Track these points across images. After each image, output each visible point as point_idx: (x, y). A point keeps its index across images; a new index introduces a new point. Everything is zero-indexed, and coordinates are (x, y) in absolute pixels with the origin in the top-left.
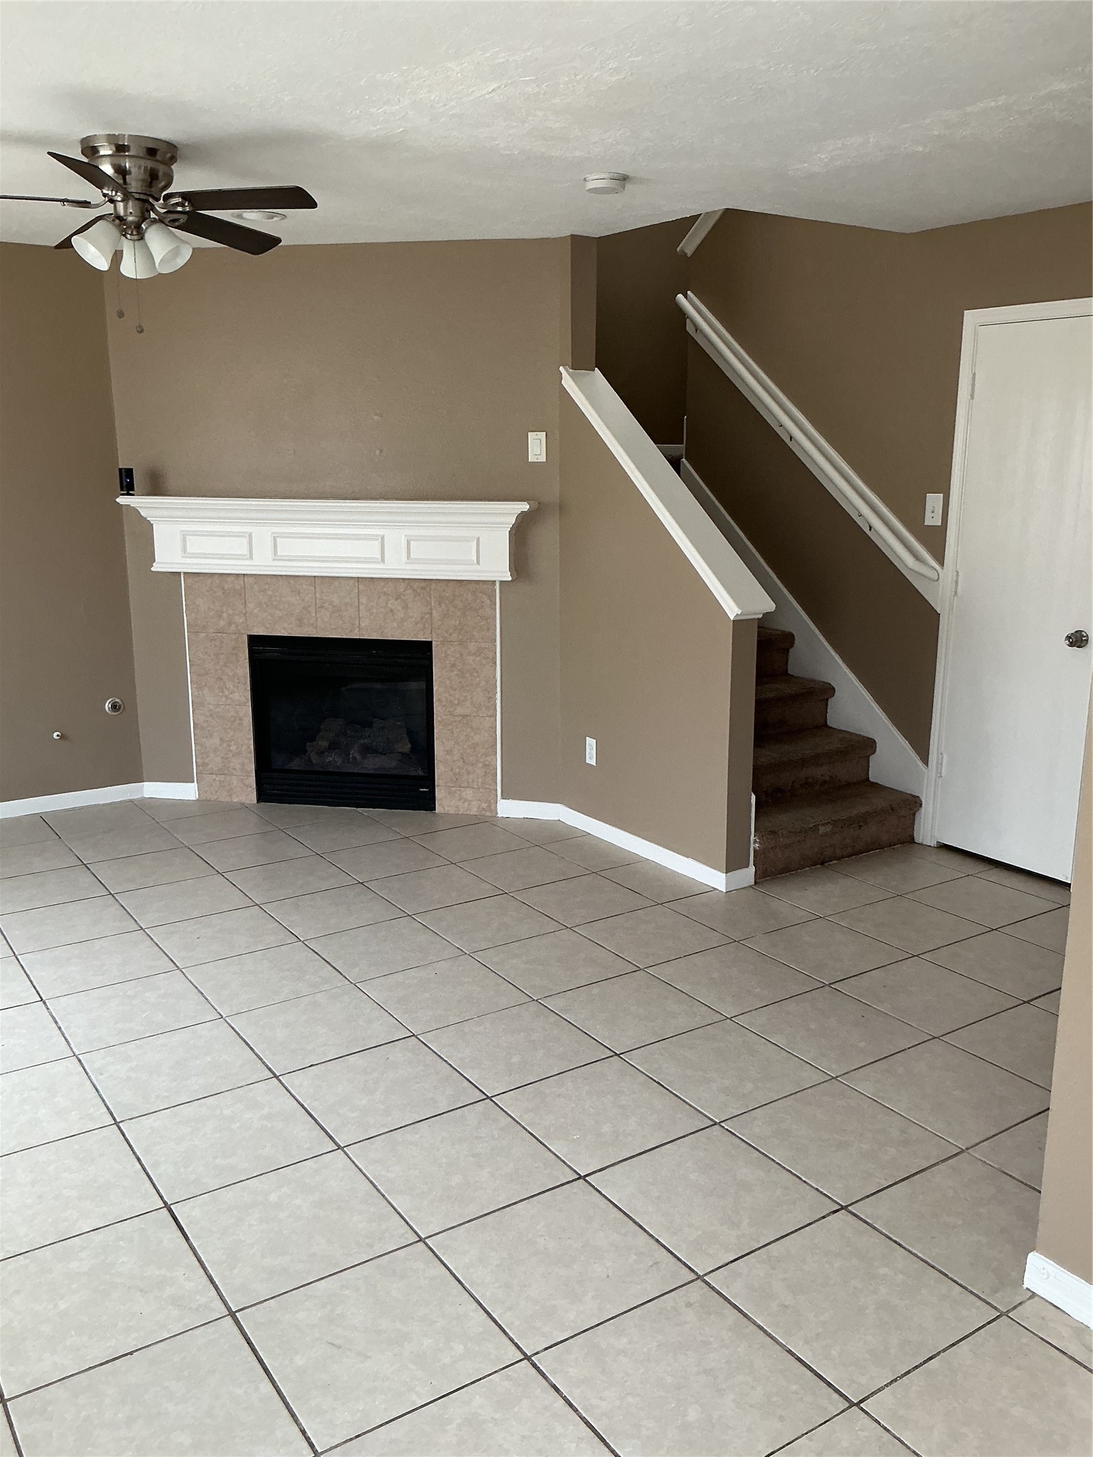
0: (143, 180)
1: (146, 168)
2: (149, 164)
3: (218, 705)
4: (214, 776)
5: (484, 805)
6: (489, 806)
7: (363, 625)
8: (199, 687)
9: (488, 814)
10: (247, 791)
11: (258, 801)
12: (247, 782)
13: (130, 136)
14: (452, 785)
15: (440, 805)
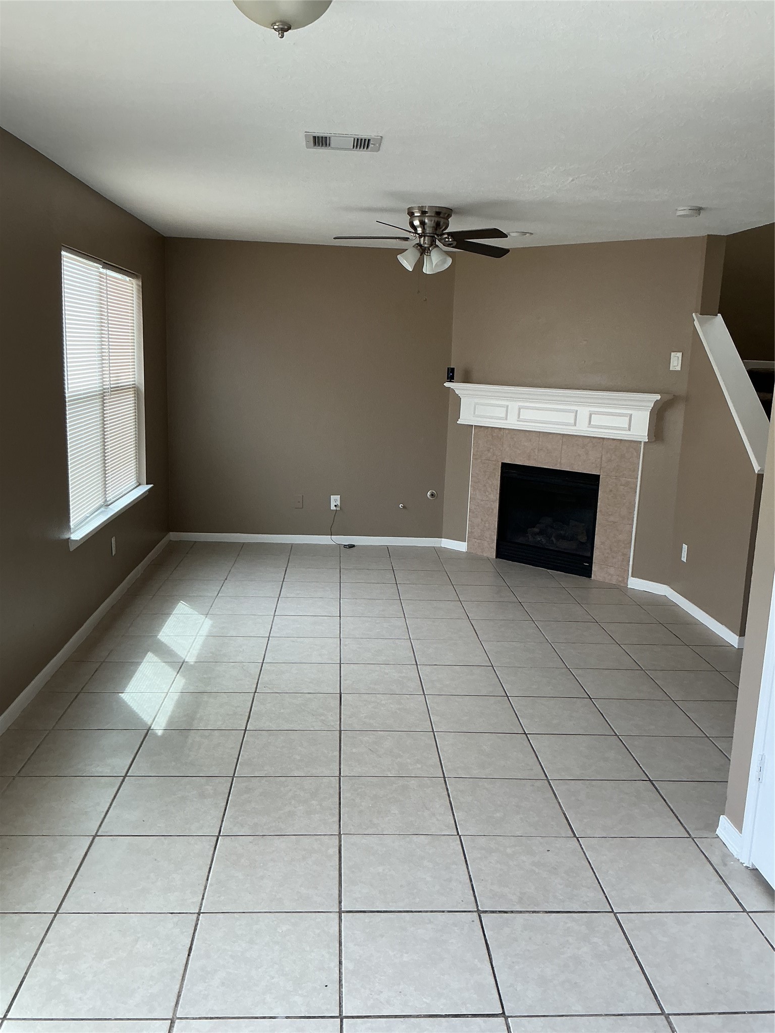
0: (433, 227)
1: (434, 221)
2: (436, 219)
3: (482, 500)
4: (476, 540)
5: (620, 579)
6: (623, 580)
7: (562, 462)
8: (474, 489)
9: (622, 585)
10: (490, 550)
11: (496, 557)
12: (491, 545)
13: (429, 206)
14: (602, 564)
15: (595, 575)
